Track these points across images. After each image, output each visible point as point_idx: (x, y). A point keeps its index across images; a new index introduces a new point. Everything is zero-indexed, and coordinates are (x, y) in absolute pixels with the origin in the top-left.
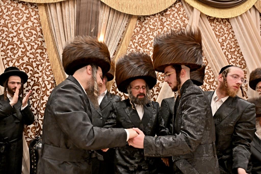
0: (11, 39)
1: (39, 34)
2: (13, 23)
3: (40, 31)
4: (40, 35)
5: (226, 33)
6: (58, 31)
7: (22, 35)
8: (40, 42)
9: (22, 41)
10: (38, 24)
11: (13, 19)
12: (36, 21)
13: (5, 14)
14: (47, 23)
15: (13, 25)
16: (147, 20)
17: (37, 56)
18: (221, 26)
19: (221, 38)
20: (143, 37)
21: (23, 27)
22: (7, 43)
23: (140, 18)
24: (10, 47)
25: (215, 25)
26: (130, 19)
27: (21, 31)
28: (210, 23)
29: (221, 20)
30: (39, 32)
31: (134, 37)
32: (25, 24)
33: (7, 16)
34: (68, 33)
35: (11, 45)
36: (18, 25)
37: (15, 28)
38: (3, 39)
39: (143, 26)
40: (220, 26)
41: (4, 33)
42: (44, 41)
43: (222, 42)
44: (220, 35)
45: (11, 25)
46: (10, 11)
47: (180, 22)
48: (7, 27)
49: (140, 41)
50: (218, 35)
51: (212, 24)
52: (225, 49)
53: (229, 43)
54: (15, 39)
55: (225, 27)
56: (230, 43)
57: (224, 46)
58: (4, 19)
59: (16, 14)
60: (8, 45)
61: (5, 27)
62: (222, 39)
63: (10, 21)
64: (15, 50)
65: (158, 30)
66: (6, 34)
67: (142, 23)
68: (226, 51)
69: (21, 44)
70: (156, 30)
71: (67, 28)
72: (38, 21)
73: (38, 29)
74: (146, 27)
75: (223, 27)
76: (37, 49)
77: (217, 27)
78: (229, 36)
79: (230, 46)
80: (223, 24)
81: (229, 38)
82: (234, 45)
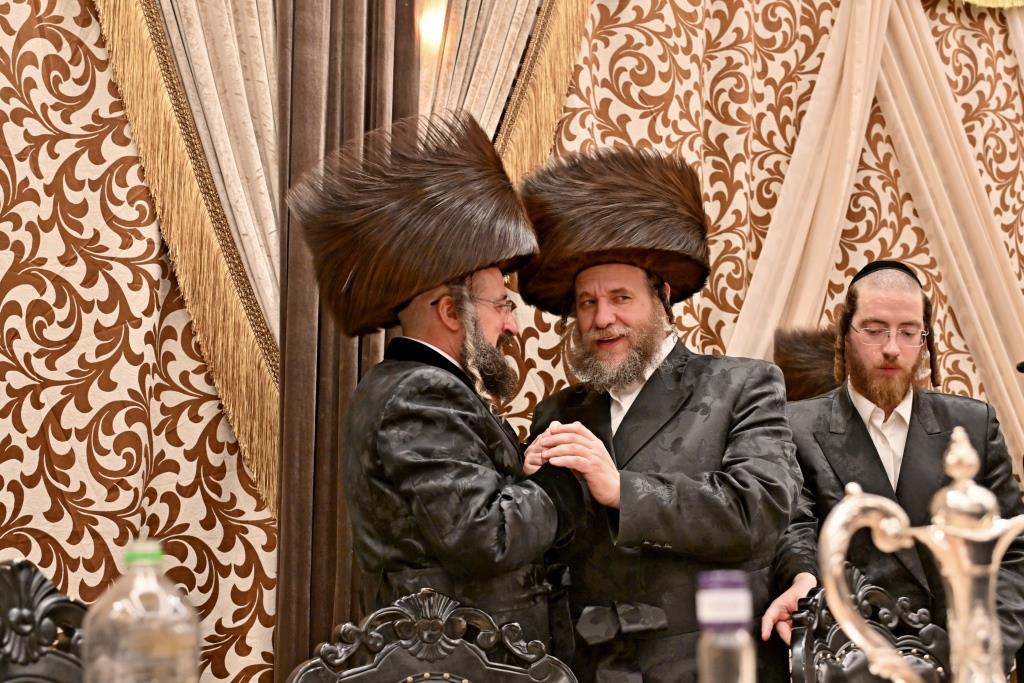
5: (986, 76)
18: (963, 38)
19: (962, 100)
20: (641, 46)
25: (941, 28)
29: (963, 8)
40: (960, 34)
49: (625, 70)
53: (993, 130)
55: (979, 44)
57: (975, 141)
75: (972, 43)
77: (950, 38)
78: (993, 89)
79: (998, 147)
80: (967, 26)
81: (993, 104)
82: (1013, 141)
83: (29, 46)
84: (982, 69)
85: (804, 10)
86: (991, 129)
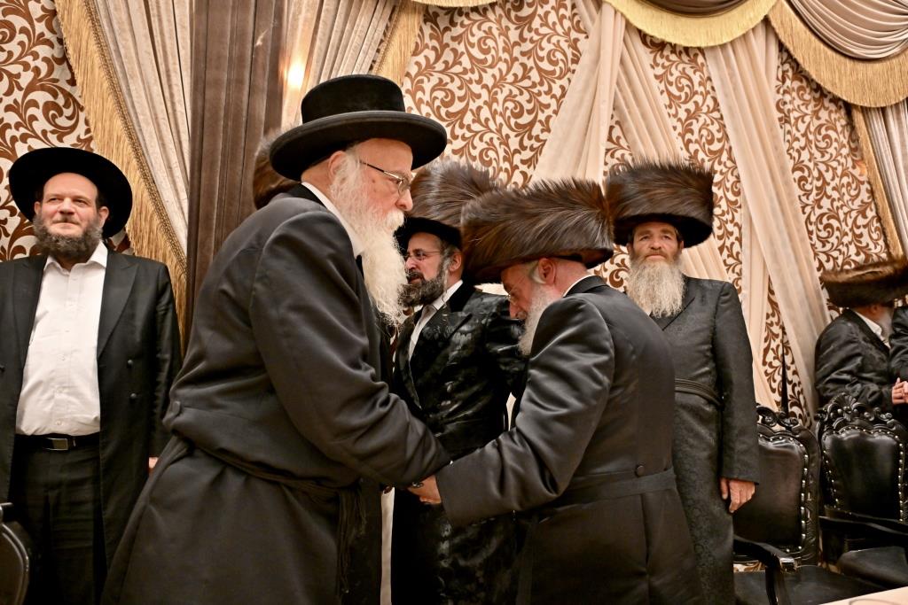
3: (43, 16)
4: (42, 34)
5: (699, 92)
6: (127, 27)
8: (45, 59)
16: (462, 25)
17: (33, 118)
18: (684, 69)
19: (684, 107)
20: (447, 84)
23: (436, 15)
25: (667, 64)
26: (399, 15)
28: (653, 55)
29: (683, 51)
31: (418, 82)
34: (168, 42)
39: (447, 45)
40: (681, 67)
43: (686, 120)
44: (680, 98)
47: (564, 45)
49: (437, 98)
50: (675, 96)
51: (659, 60)
52: (696, 141)
53: (705, 125)
55: (695, 73)
56: (708, 125)
57: (692, 132)
62: (687, 111)
65: (498, 66)
67: (443, 35)
68: (699, 149)
70: (491, 67)
71: (160, 21)
73: (35, 9)
74: (459, 52)
75: (690, 72)
76: (30, 88)
77: (673, 70)
78: (704, 100)
79: (708, 136)
80: (687, 61)
81: (705, 109)
82: (719, 131)
83: (32, 96)
84: (697, 88)
85: (573, 54)
86: (704, 124)
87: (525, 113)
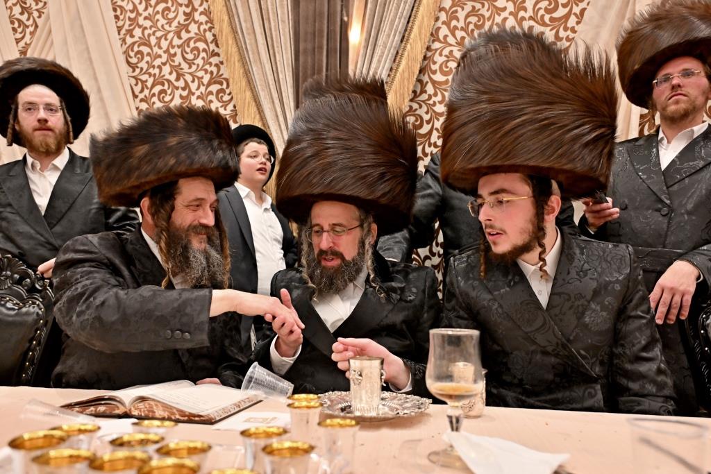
0: (157, 71)
1: (212, 47)
2: (159, 34)
3: (213, 40)
4: (213, 50)
7: (178, 59)
8: (216, 65)
9: (180, 72)
10: (209, 25)
11: (159, 25)
12: (203, 19)
13: (141, 15)
14: (226, 18)
15: (159, 39)
21: (180, 38)
22: (150, 82)
24: (157, 89)
27: (176, 49)
30: (212, 42)
32: (184, 31)
33: (146, 18)
34: (274, 33)
35: (158, 84)
36: (170, 36)
37: (164, 44)
38: (143, 72)
41: (143, 58)
42: (222, 63)
45: (157, 38)
46: (151, 6)
48: (149, 46)
54: (166, 69)
58: (140, 26)
59: (163, 11)
60: (153, 86)
61: (145, 44)
63: (153, 29)
64: (166, 95)
66: (147, 62)
69: (178, 79)
71: (269, 21)
72: (208, 17)
73: (209, 36)
76: (209, 84)
87: (560, 7)
